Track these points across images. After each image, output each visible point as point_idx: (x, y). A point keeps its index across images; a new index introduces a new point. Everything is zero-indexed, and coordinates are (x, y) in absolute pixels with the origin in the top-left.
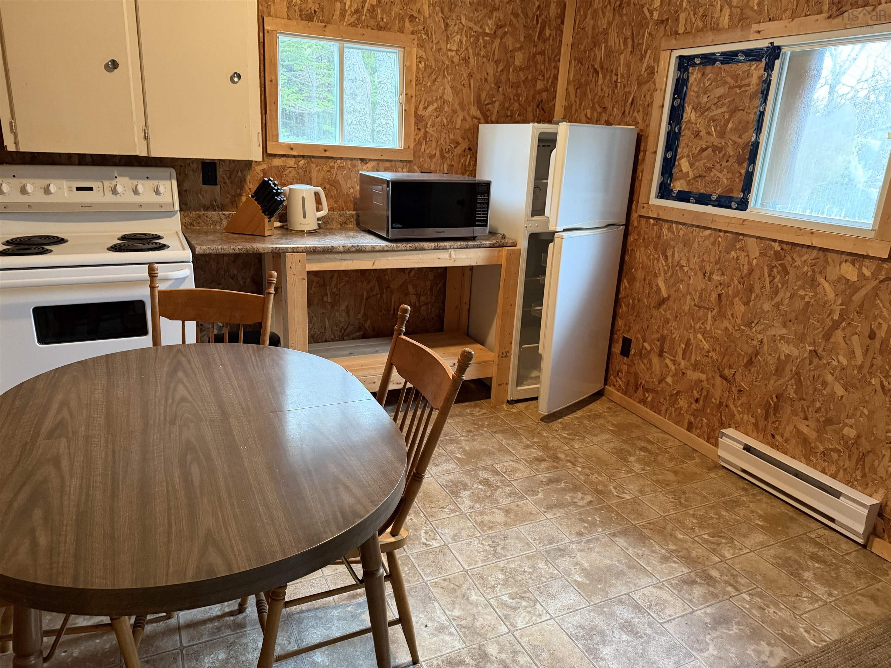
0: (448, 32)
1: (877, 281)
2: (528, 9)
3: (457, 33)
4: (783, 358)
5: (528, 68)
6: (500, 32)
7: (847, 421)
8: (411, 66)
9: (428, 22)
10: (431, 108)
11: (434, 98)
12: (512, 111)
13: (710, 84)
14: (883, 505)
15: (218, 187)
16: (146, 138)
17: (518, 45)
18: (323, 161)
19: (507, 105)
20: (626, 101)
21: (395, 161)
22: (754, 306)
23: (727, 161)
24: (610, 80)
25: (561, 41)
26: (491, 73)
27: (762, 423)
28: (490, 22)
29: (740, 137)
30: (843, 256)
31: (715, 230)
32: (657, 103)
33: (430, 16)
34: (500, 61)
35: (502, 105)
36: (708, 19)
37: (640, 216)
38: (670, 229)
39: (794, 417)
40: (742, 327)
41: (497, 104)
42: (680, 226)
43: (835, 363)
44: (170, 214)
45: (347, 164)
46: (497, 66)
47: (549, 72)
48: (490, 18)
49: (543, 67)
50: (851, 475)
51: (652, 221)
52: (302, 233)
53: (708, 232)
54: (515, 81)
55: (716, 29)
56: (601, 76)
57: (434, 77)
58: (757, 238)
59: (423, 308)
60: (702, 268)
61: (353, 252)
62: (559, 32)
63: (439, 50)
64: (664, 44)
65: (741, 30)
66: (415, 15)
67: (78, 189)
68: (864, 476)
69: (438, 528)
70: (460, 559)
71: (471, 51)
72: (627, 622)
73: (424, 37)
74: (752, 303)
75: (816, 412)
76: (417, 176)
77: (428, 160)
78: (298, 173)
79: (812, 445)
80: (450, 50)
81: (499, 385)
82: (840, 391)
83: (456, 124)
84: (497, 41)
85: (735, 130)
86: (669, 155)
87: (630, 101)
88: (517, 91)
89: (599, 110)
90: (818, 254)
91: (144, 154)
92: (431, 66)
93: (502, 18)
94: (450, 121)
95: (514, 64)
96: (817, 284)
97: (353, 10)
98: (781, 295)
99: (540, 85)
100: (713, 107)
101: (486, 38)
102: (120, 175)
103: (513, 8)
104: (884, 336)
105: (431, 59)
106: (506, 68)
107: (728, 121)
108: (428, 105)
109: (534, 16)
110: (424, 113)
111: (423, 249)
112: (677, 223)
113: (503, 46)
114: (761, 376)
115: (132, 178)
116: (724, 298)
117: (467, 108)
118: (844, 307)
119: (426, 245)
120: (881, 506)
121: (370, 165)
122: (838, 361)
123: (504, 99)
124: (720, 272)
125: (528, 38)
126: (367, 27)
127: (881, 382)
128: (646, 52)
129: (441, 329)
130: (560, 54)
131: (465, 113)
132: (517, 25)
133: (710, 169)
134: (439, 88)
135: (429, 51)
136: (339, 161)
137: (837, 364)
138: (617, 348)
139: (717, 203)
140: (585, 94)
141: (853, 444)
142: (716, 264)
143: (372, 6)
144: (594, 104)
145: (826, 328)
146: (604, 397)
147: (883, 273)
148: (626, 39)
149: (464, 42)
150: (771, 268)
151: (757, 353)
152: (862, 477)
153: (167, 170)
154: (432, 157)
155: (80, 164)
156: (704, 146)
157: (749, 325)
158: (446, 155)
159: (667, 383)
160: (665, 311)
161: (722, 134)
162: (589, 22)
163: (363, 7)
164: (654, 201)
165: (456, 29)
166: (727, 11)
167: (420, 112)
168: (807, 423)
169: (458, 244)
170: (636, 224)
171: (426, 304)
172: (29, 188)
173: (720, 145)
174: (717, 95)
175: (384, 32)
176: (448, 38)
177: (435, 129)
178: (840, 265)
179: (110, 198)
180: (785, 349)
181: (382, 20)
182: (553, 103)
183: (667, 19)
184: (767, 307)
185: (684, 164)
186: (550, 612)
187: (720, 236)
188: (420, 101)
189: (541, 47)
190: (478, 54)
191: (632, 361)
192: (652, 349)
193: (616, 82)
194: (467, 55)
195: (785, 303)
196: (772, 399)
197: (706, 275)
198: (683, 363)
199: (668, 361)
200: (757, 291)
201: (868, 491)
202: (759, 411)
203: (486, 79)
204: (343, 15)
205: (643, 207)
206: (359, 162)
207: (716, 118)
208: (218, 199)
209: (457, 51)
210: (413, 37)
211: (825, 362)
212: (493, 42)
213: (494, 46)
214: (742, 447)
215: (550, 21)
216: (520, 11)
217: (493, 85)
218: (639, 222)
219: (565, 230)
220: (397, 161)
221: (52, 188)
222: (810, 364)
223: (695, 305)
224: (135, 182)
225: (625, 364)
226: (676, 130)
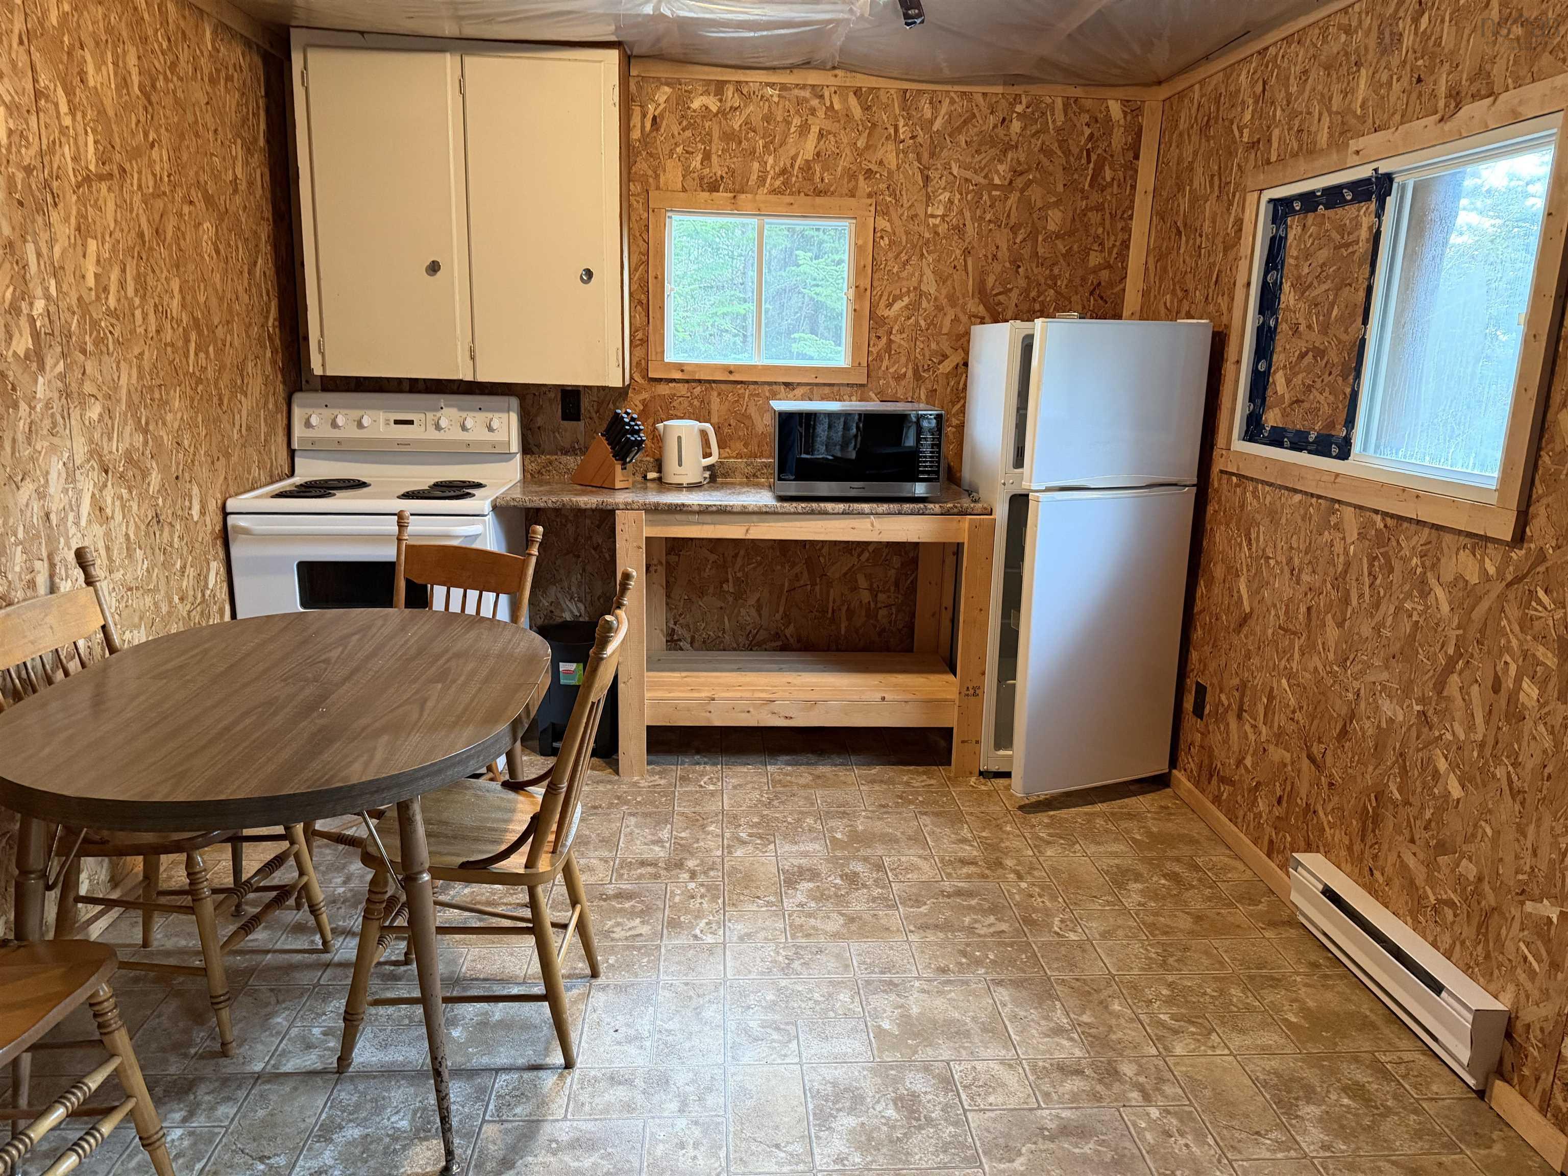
0: (929, 190)
1: (1504, 583)
2: (1070, 141)
3: (945, 188)
4: (1384, 725)
5: (1071, 233)
6: (1019, 182)
7: (1464, 848)
8: (865, 243)
9: (896, 177)
10: (898, 305)
11: (904, 290)
12: (1042, 303)
13: (1312, 244)
14: (1513, 1016)
15: (582, 423)
16: (473, 358)
17: (1054, 199)
18: (730, 387)
19: (1033, 294)
20: (1210, 276)
21: (838, 385)
22: (1350, 629)
23: (1330, 374)
24: (1194, 244)
25: (1133, 187)
26: (1004, 246)
27: (1357, 847)
28: (1001, 168)
29: (1346, 331)
30: (1461, 538)
31: (1306, 493)
32: (1241, 280)
33: (898, 168)
34: (1021, 225)
35: (1026, 291)
36: (1305, 136)
37: (1222, 472)
38: (1255, 492)
39: (1397, 837)
40: (1336, 668)
41: (1014, 295)
42: (1267, 488)
43: (1449, 736)
44: (506, 456)
45: (763, 391)
46: (1015, 234)
47: (1113, 238)
48: (1001, 161)
49: (1100, 230)
50: (1471, 954)
51: (1234, 479)
52: (679, 487)
53: (1298, 497)
54: (1047, 255)
55: (1311, 151)
56: (1184, 238)
57: (904, 257)
58: (1356, 507)
59: (882, 613)
60: (1290, 560)
61: (712, 513)
62: (1131, 173)
63: (913, 217)
64: (1250, 183)
65: (1338, 151)
66: (874, 168)
67: (397, 422)
68: (1488, 957)
69: (730, 921)
70: (729, 964)
71: (968, 215)
72: (913, 1096)
73: (889, 199)
74: (1347, 623)
75: (1425, 828)
76: (874, 406)
77: (893, 383)
78: (691, 405)
79: (1421, 892)
80: (933, 216)
81: (963, 742)
82: (1456, 792)
83: (941, 328)
84: (1014, 197)
85: (1341, 319)
86: (1262, 367)
87: (1214, 279)
88: (1051, 270)
89: (1180, 294)
90: (1430, 534)
91: (469, 378)
92: (900, 242)
93: (1022, 159)
94: (931, 324)
95: (1045, 228)
96: (1427, 589)
97: (777, 169)
98: (1383, 608)
99: (1095, 259)
100: (1315, 283)
101: (994, 193)
102: (446, 406)
103: (1043, 143)
104: (1511, 686)
105: (900, 231)
106: (1032, 236)
107: (1332, 305)
108: (894, 301)
109: (1082, 151)
110: (886, 313)
111: (826, 513)
112: (1263, 482)
113: (1026, 204)
114: (1356, 758)
115: (461, 409)
116: (1314, 615)
117: (961, 302)
118: (1461, 632)
119: (829, 506)
120: (1510, 1018)
121: (799, 391)
122: (1454, 734)
123: (1028, 284)
124: (1310, 569)
125: (1072, 186)
126: (799, 192)
127: (1508, 773)
128: (1234, 196)
129: (910, 650)
130: (1132, 208)
131: (958, 309)
132: (1051, 168)
133: (1309, 388)
134: (913, 275)
135: (897, 222)
136: (751, 387)
137: (1451, 738)
138: (1189, 704)
139: (1313, 447)
140: (1165, 270)
141: (1473, 893)
142: (1306, 553)
143: (807, 161)
144: (1174, 285)
145: (1439, 669)
146: (1168, 790)
147: (1511, 568)
148: (1213, 176)
149: (956, 202)
150: (1373, 559)
151: (1352, 716)
152: (1485, 958)
153: (506, 398)
154: (899, 378)
155: (411, 391)
156: (1304, 350)
157: (1343, 663)
158: (925, 375)
159: (1246, 768)
160: (1246, 637)
161: (1325, 329)
162: (1174, 152)
163: (792, 166)
164: (1240, 446)
165: (943, 183)
166: (1326, 120)
167: (883, 311)
168: (1414, 848)
169: (884, 507)
170: (1216, 485)
171: (888, 606)
172: (340, 421)
173: (1322, 347)
174: (1321, 262)
175: (826, 198)
176: (928, 197)
177: (904, 335)
178: (1457, 554)
179: (434, 435)
180: (1388, 707)
181: (822, 180)
182: (1121, 286)
183: (1258, 142)
184: (1366, 631)
185: (1279, 381)
186: (804, 1055)
187: (1311, 504)
188: (881, 295)
189: (1096, 197)
190: (982, 218)
191: (1207, 725)
192: (1230, 705)
193: (1200, 247)
194: (961, 222)
195: (1388, 624)
196: (1370, 800)
197: (1295, 574)
198: (1264, 730)
199: (1247, 727)
200: (1354, 602)
201: (1492, 987)
202: (1354, 822)
203: (995, 257)
204: (762, 180)
205: (1222, 456)
206: (782, 387)
207: (1319, 299)
208: (582, 441)
209: (943, 217)
210: (869, 201)
211: (1437, 734)
212: (1007, 198)
213: (1009, 202)
214: (1321, 887)
215: (1112, 156)
216: (1055, 147)
217: (1007, 265)
218: (1220, 480)
219: (1048, 489)
220: (842, 385)
221: (366, 421)
222: (1417, 739)
223: (1280, 627)
224: (464, 414)
225: (1198, 731)
226: (1272, 323)
